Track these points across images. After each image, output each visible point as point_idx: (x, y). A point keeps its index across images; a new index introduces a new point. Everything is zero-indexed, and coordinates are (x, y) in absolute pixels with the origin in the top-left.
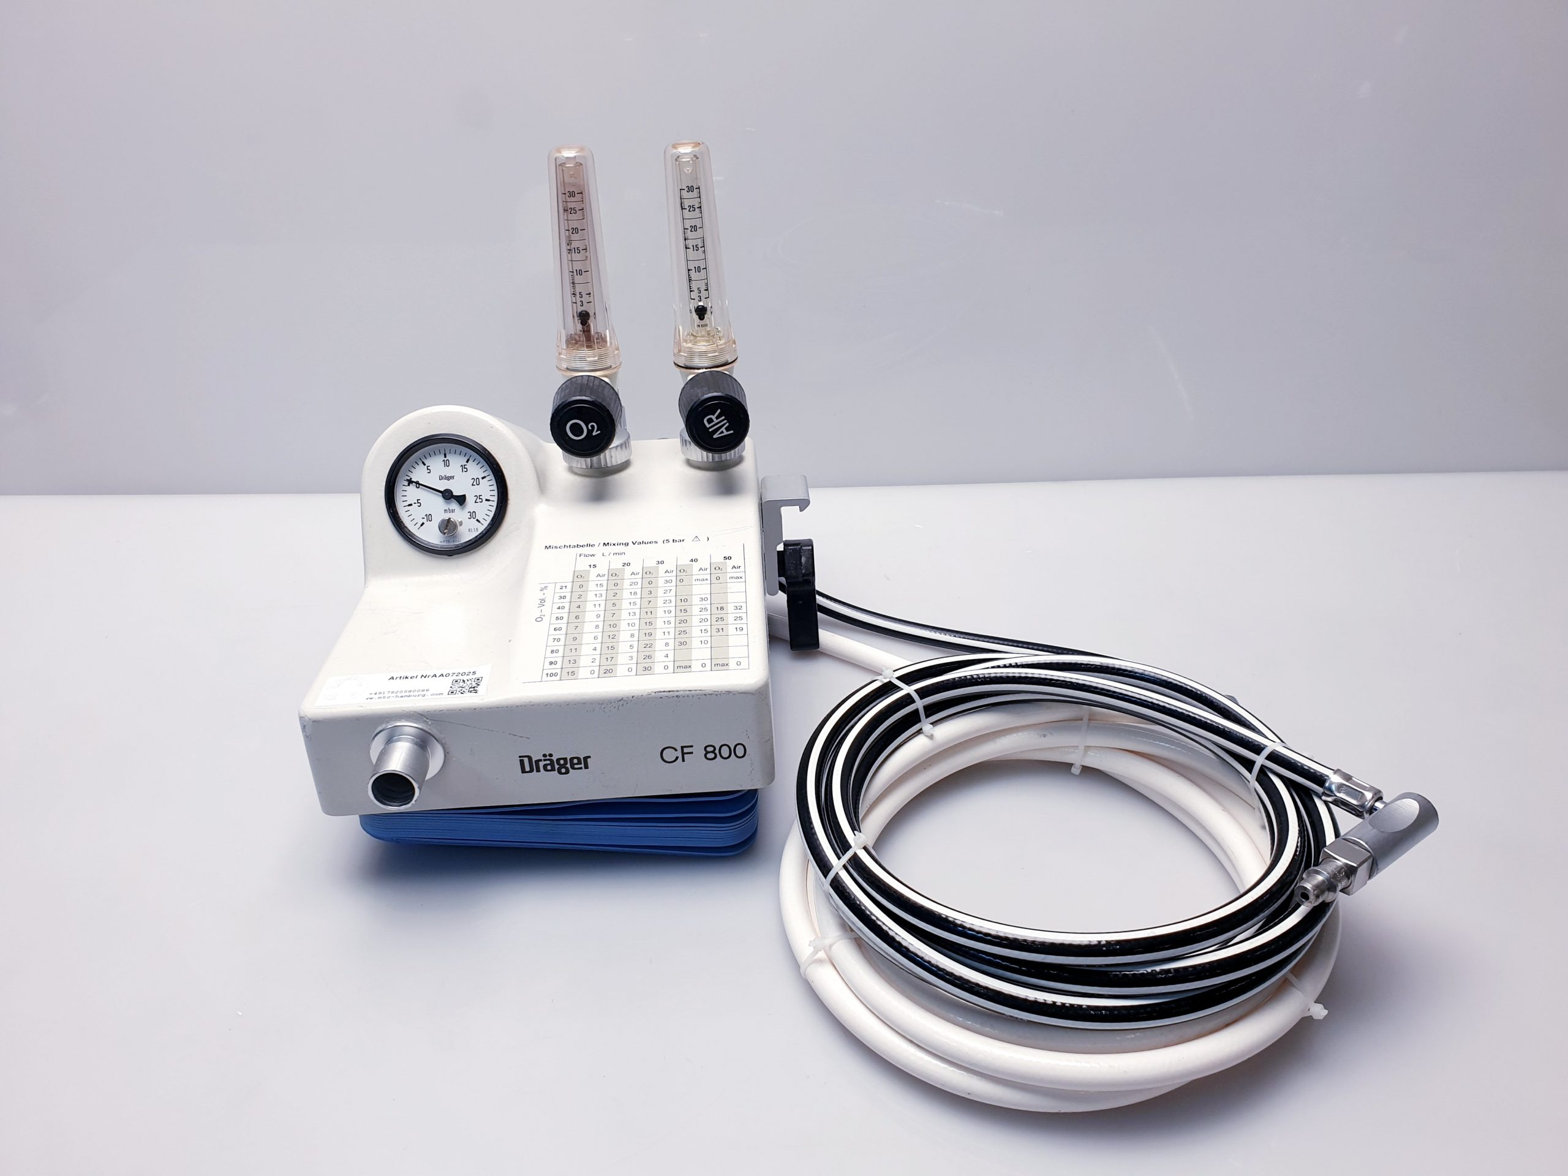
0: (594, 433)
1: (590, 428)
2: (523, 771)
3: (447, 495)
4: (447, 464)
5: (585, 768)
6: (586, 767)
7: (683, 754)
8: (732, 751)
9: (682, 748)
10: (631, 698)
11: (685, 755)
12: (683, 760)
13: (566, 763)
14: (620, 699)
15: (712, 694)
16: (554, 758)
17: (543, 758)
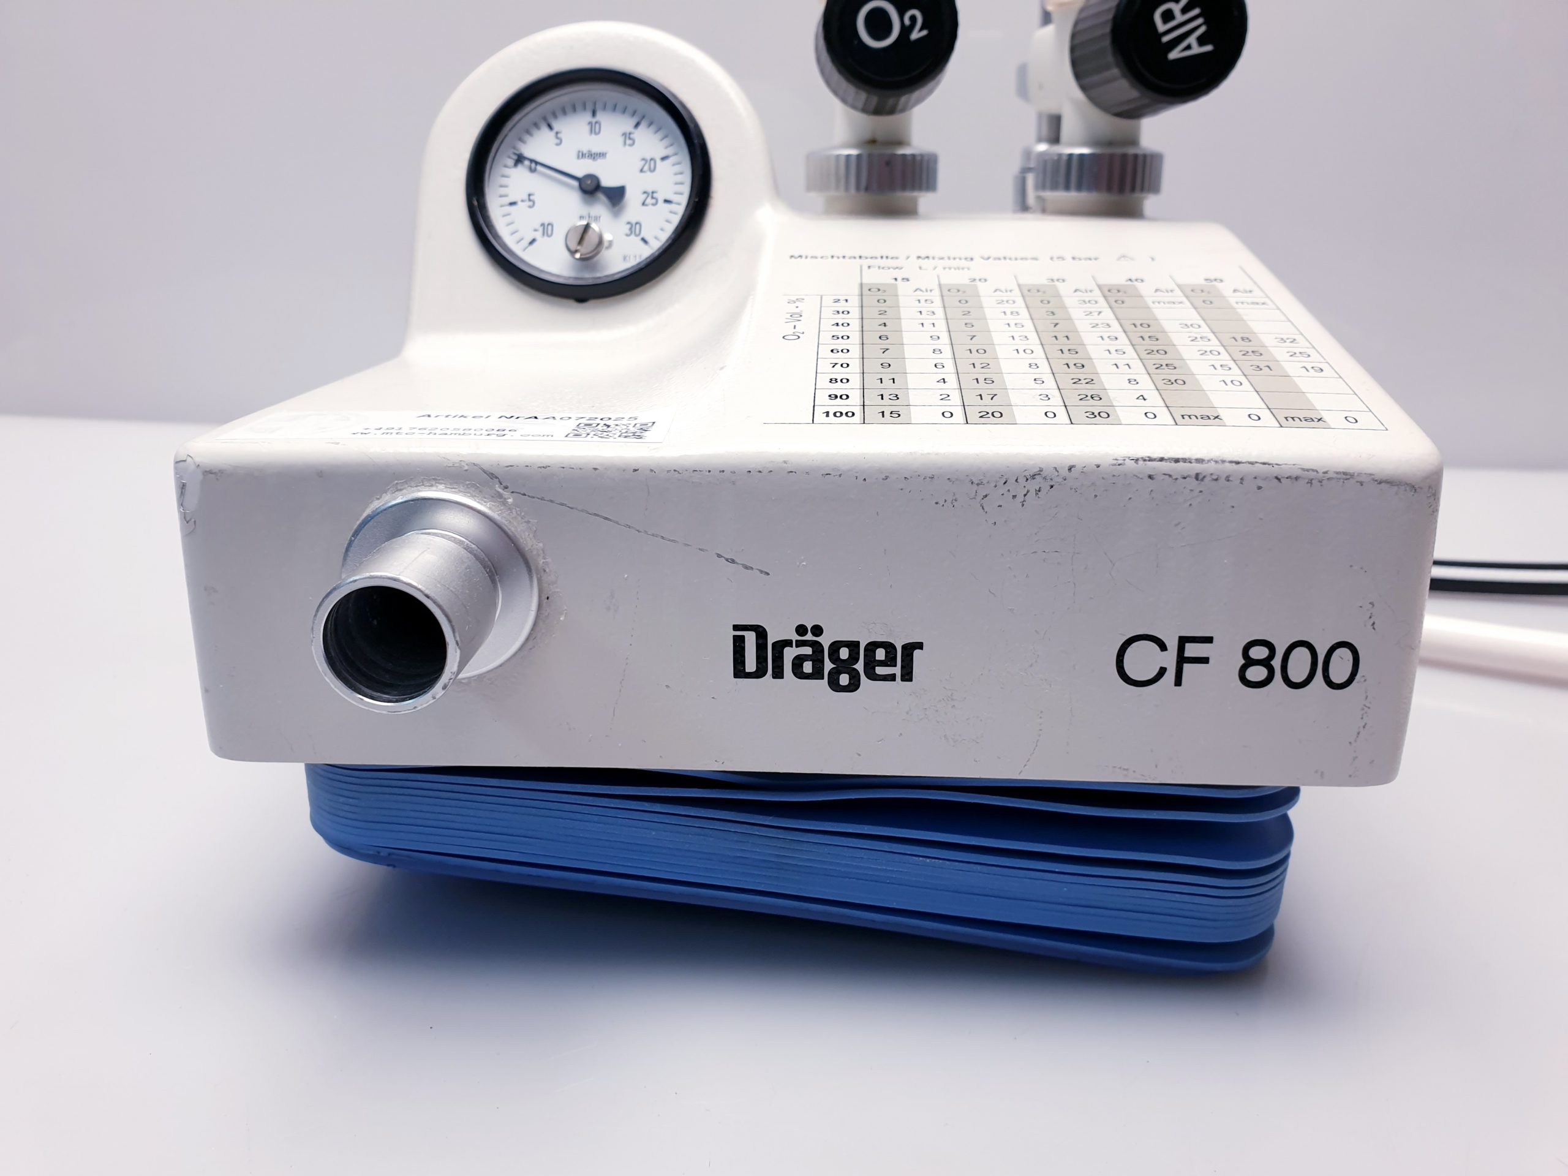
0: (915, 35)
1: (907, 22)
2: (739, 671)
3: (590, 188)
4: (594, 129)
5: (903, 679)
6: (907, 676)
7: (1182, 660)
8: (1319, 665)
9: (1183, 641)
10: (1064, 472)
11: (1187, 667)
12: (1178, 682)
13: (854, 658)
14: (1036, 470)
15: (1297, 478)
16: (826, 641)
17: (795, 637)
